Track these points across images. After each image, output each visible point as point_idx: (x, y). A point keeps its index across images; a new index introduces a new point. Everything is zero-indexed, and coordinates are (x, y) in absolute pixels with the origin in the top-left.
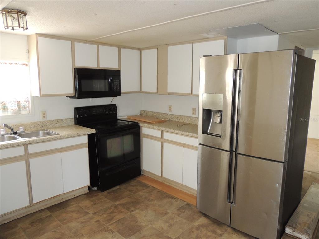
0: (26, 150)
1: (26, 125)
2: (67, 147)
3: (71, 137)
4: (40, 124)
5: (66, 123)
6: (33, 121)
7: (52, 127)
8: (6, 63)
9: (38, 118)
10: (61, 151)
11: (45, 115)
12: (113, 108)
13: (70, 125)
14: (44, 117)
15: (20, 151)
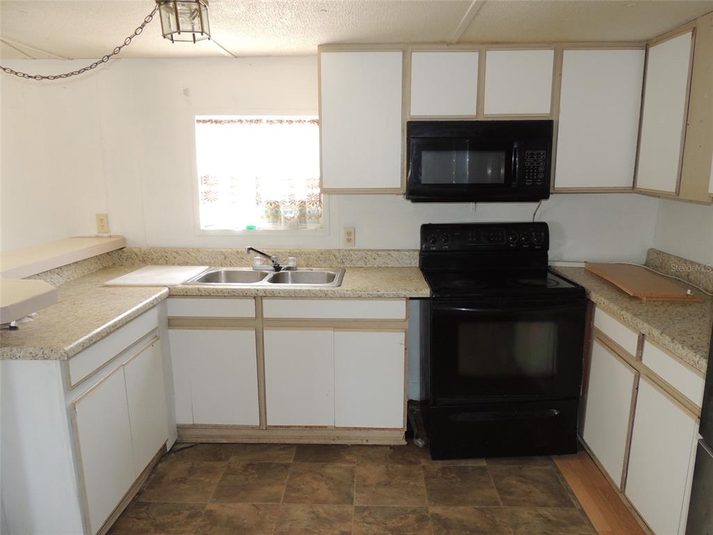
0: (259, 309)
1: (310, 254)
2: (348, 321)
3: (360, 297)
4: (338, 255)
5: (397, 260)
6: (324, 247)
7: (364, 266)
8: (281, 122)
9: (337, 242)
10: (335, 328)
11: (352, 237)
12: (538, 234)
13: (409, 266)
14: (349, 240)
15: (247, 309)
